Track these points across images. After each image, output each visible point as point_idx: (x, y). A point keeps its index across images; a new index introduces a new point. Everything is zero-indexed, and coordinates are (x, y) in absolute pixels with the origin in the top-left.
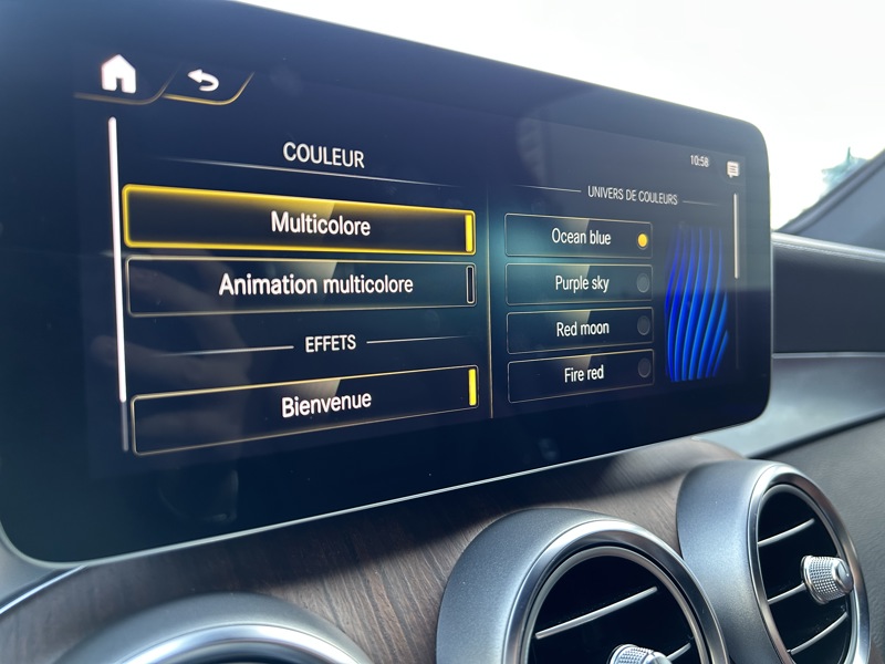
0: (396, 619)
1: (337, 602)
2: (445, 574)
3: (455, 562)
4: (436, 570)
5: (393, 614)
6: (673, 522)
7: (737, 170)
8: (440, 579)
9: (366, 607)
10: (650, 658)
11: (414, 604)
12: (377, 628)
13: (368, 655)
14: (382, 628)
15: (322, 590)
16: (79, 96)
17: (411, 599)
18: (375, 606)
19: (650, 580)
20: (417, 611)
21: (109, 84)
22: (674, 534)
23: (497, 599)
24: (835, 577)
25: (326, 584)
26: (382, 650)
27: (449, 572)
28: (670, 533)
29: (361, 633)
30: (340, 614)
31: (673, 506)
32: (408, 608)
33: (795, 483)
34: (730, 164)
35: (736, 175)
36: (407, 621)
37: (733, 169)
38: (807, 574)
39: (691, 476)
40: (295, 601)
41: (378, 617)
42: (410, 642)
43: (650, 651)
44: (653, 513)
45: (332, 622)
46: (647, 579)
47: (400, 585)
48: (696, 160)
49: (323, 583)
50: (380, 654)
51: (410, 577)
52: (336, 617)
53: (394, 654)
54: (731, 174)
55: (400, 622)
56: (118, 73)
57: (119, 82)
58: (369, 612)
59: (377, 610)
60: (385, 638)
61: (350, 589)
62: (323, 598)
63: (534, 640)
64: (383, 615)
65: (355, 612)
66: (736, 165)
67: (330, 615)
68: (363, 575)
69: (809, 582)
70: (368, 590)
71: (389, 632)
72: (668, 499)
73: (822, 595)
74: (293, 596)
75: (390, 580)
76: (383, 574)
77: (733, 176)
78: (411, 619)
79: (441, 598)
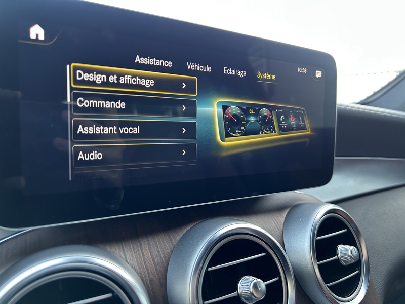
0: (151, 260)
1: (127, 252)
2: (175, 243)
3: (180, 238)
4: (171, 241)
5: (150, 257)
6: (282, 227)
7: (320, 74)
8: (172, 245)
9: (139, 253)
10: (255, 281)
11: (160, 254)
12: (143, 263)
13: (138, 273)
14: (145, 263)
15: (121, 246)
16: (20, 41)
17: (159, 252)
18: (143, 254)
19: (262, 250)
20: (161, 257)
21: (33, 36)
23: (192, 253)
24: (350, 254)
25: (123, 244)
26: (144, 272)
27: (177, 242)
28: (279, 233)
29: (136, 264)
30: (127, 256)
31: (283, 221)
32: (157, 256)
33: (339, 213)
34: (317, 72)
35: (320, 76)
36: (156, 260)
37: (319, 74)
38: (339, 253)
39: (292, 209)
40: (109, 250)
41: (144, 258)
42: (156, 269)
43: (256, 278)
44: (273, 223)
45: (122, 258)
46: (261, 249)
47: (155, 246)
48: (300, 70)
49: (122, 243)
50: (143, 273)
51: (160, 243)
52: (126, 257)
53: (148, 273)
54: (317, 76)
55: (153, 261)
56: (37, 32)
57: (37, 35)
58: (141, 256)
59: (143, 255)
60: (146, 267)
61: (133, 247)
62: (121, 249)
63: (207, 272)
64: (146, 258)
65: (134, 256)
66: (320, 72)
67: (123, 256)
68: (139, 241)
69: (339, 256)
70: (141, 246)
71: (148, 265)
72: (281, 218)
73: (344, 262)
74: (108, 248)
75: (151, 244)
76: (148, 241)
77: (319, 77)
78: (158, 260)
79: (172, 252)
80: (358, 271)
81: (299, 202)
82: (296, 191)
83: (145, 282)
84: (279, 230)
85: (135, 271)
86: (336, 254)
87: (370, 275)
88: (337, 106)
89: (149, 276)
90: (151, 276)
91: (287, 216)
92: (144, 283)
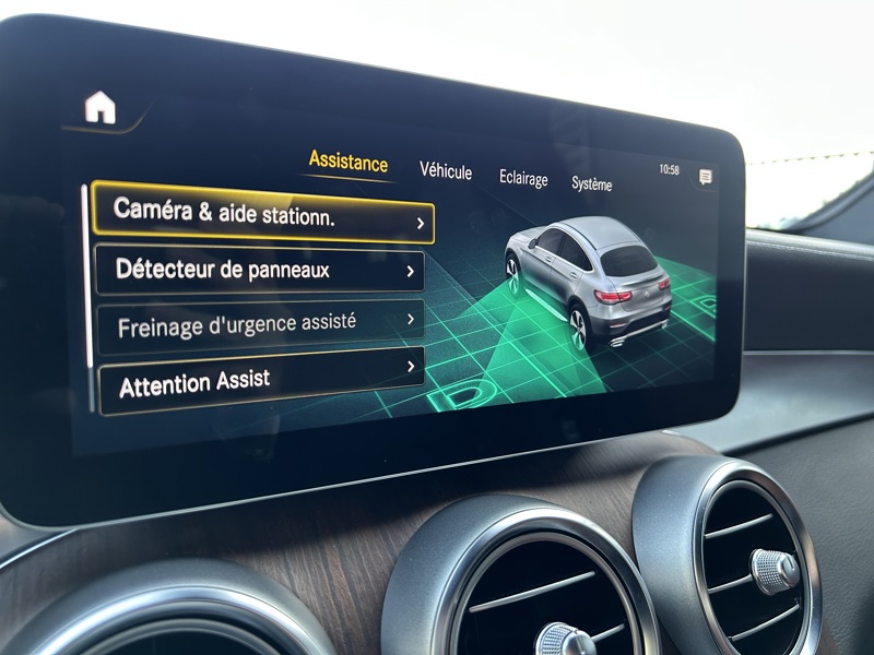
0: (347, 588)
1: (295, 571)
2: (397, 551)
3: (407, 540)
4: (389, 546)
5: (346, 584)
6: (629, 512)
7: (710, 177)
8: (392, 555)
9: (321, 575)
10: (572, 635)
11: (365, 576)
12: (330, 596)
13: (318, 618)
14: (334, 595)
15: (282, 560)
17: (363, 571)
18: (329, 575)
19: (588, 564)
20: (368, 582)
22: (628, 523)
24: (780, 570)
25: (287, 554)
26: (331, 614)
27: (401, 548)
28: (622, 523)
29: (314, 599)
30: (296, 581)
31: (631, 497)
32: (359, 579)
33: (754, 479)
34: (702, 171)
35: (709, 182)
36: (358, 590)
37: (706, 176)
38: (755, 567)
39: (652, 469)
40: (256, 568)
41: (331, 585)
42: (359, 609)
43: (574, 629)
44: (609, 501)
45: (285, 585)
46: (585, 563)
47: (354, 557)
48: (665, 169)
49: (284, 554)
50: (329, 618)
51: (365, 551)
52: (292, 584)
53: (341, 618)
54: (703, 181)
55: (351, 590)
58: (324, 581)
59: (330, 579)
60: (336, 604)
61: (308, 560)
62: (283, 566)
63: (467, 614)
64: (336, 585)
65: (310, 580)
66: (709, 172)
67: (287, 582)
68: (321, 548)
69: (756, 573)
70: (325, 560)
71: (340, 599)
72: (627, 491)
73: (767, 586)
74: (255, 564)
75: (347, 553)
76: (340, 548)
77: (706, 184)
78: (362, 589)
79: (391, 571)
80: (797, 607)
81: (666, 455)
82: (666, 431)
83: (335, 637)
84: (623, 517)
85: (313, 613)
86: (749, 570)
87: (824, 610)
88: (747, 242)
89: (343, 624)
90: (348, 623)
91: (640, 486)
92: (332, 641)
